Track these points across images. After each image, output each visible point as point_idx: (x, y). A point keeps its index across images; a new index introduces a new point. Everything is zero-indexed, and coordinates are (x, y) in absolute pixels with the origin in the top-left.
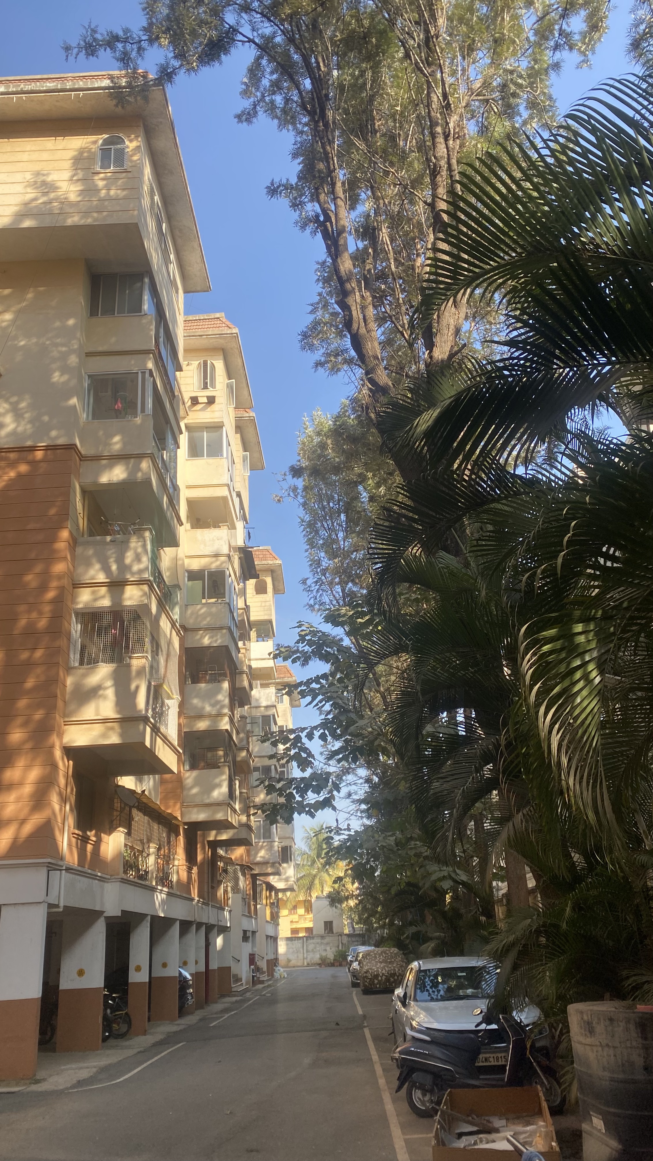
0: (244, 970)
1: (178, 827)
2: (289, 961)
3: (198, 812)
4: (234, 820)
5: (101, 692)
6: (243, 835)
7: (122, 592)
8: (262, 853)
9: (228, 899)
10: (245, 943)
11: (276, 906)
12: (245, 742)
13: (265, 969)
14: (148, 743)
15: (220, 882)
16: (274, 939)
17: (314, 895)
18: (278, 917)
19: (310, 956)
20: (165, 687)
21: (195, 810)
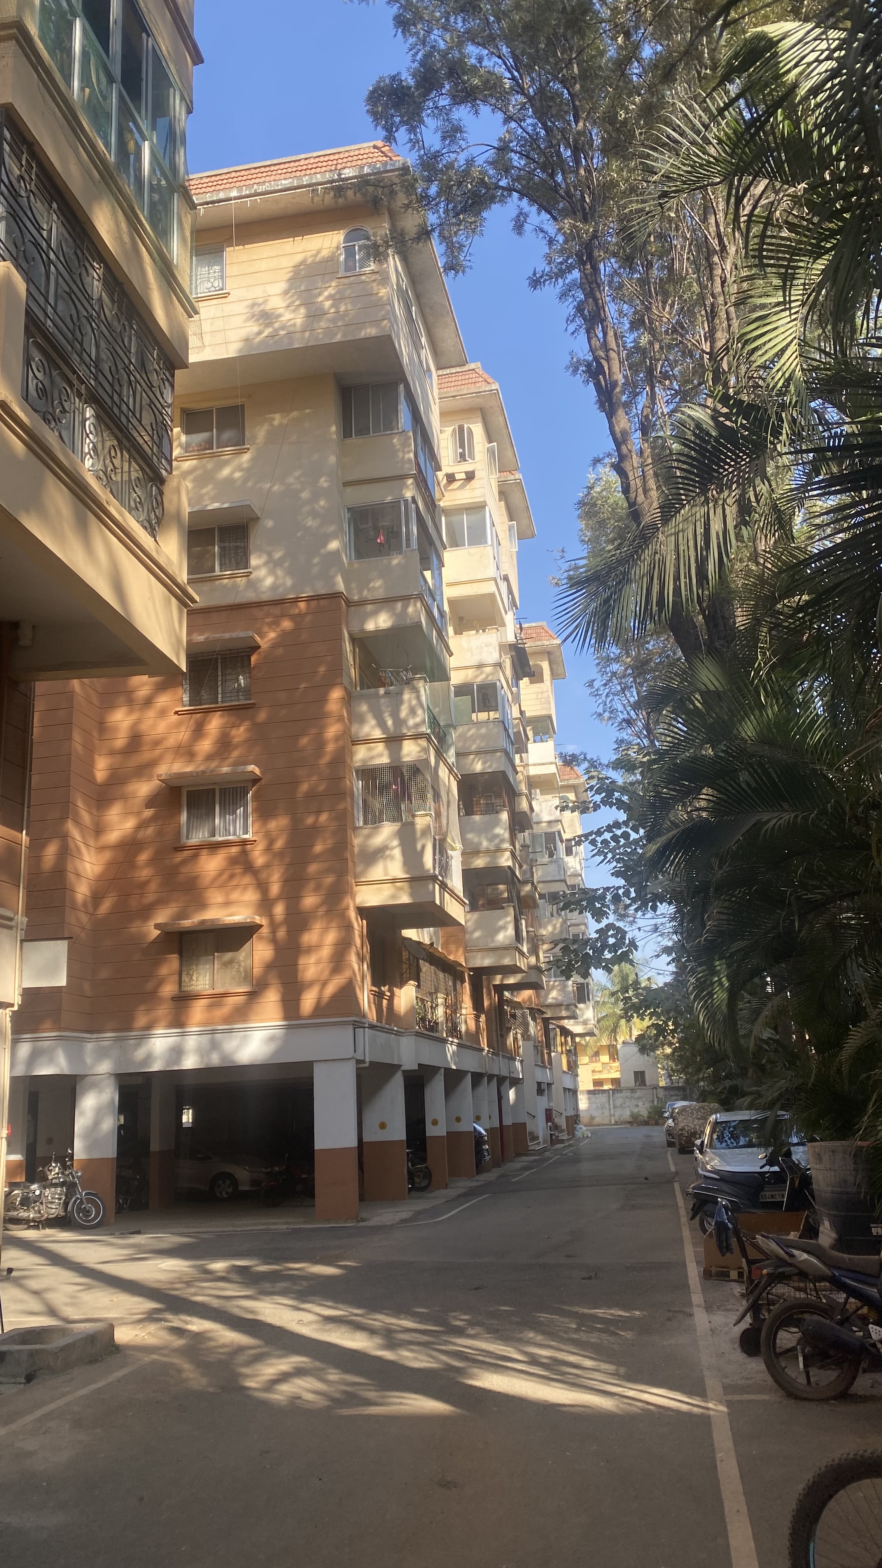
0: (540, 1127)
1: (463, 973)
2: (592, 1118)
3: (483, 958)
4: (522, 964)
5: (388, 853)
6: (533, 978)
7: (400, 748)
8: (554, 994)
9: (519, 1048)
10: (540, 1097)
11: (573, 1054)
12: (529, 875)
13: (564, 1126)
14: (438, 902)
15: (509, 1029)
16: (573, 1092)
17: (621, 1039)
18: (577, 1066)
19: (618, 1113)
20: (449, 840)
21: (480, 954)
